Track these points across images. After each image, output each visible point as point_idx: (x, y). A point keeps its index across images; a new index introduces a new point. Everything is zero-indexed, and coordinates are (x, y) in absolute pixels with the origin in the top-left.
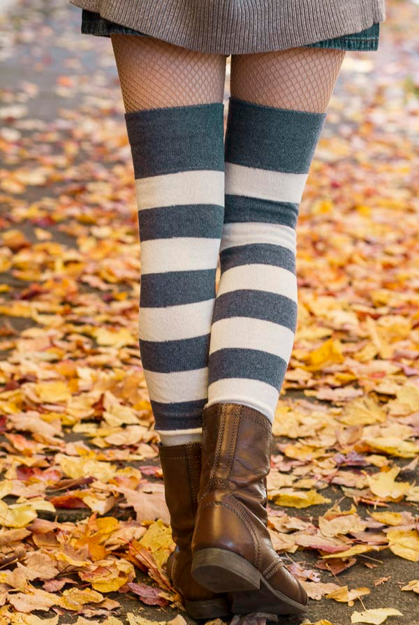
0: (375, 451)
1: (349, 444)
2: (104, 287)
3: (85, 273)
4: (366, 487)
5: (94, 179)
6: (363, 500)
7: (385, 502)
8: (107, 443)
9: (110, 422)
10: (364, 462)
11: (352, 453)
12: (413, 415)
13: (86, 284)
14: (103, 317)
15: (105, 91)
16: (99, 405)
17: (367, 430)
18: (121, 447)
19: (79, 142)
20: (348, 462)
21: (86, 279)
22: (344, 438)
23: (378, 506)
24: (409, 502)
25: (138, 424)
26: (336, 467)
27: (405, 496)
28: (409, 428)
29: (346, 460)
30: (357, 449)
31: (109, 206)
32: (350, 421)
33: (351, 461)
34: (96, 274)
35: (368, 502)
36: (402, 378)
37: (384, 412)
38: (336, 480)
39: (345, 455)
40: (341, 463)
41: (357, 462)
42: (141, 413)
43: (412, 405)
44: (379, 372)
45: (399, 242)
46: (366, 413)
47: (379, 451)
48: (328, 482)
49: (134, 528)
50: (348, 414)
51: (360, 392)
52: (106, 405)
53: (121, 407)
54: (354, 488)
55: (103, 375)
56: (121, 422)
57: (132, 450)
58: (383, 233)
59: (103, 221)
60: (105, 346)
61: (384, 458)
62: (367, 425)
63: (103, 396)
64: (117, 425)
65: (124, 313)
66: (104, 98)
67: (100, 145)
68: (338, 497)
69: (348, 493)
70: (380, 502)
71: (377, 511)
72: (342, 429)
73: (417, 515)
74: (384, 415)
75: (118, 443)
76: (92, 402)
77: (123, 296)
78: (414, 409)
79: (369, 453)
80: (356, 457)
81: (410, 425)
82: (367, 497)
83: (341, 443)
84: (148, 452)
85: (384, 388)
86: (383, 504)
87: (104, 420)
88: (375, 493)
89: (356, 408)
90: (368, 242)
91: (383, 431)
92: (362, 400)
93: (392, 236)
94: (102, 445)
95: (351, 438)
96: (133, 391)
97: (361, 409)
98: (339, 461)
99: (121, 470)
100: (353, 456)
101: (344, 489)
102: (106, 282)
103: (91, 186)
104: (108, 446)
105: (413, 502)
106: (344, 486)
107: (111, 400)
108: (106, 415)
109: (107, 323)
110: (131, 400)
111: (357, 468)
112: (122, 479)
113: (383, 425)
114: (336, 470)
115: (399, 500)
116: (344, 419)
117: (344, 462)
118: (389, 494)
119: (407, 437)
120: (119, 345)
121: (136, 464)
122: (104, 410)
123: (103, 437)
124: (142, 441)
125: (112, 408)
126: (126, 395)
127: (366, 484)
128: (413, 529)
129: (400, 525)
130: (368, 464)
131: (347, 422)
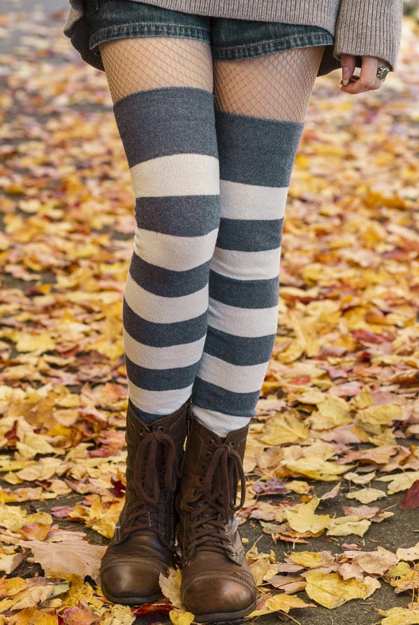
0: (295, 476)
1: (270, 468)
2: (27, 277)
3: (8, 262)
4: (285, 521)
5: (27, 138)
6: (282, 538)
7: (304, 538)
8: (20, 480)
9: (24, 453)
10: (284, 490)
11: (273, 480)
12: (335, 429)
13: (9, 274)
14: (25, 316)
15: (43, 30)
16: (12, 434)
17: (287, 450)
18: (34, 484)
19: (14, 91)
20: (267, 491)
21: (9, 268)
22: (264, 461)
23: (296, 544)
24: (330, 536)
25: (52, 455)
26: (255, 498)
27: (326, 530)
28: (331, 446)
29: (265, 489)
30: (277, 474)
31: (40, 171)
32: (270, 441)
33: (270, 490)
34: (20, 263)
35: (287, 539)
36: (327, 382)
37: (306, 426)
38: (254, 514)
39: (265, 481)
40: (261, 493)
41: (277, 490)
42: (55, 440)
43: (335, 418)
44: (303, 376)
45: (336, 199)
46: (288, 431)
47: (299, 476)
48: (247, 516)
49: (41, 587)
50: (268, 432)
51: (282, 403)
52: (20, 434)
53: (36, 435)
54: (273, 521)
55: (19, 394)
56: (34, 453)
57: (45, 486)
58: (320, 189)
59: (31, 192)
60: (25, 353)
61: (305, 484)
62: (288, 445)
63: (16, 423)
64: (30, 456)
65: (47, 310)
66: (42, 37)
67: (34, 95)
68: (257, 534)
69: (267, 528)
70: (300, 538)
71: (296, 550)
72: (262, 451)
73: (336, 555)
74: (306, 431)
75: (31, 479)
76: (5, 430)
77: (46, 289)
78: (337, 423)
79: (290, 479)
80: (276, 485)
81: (334, 442)
82: (286, 533)
83: (261, 467)
84: (62, 488)
85: (306, 398)
86: (302, 541)
87: (17, 450)
88: (294, 528)
89: (276, 426)
90: (303, 201)
91: (305, 450)
92: (283, 416)
93: (328, 192)
94: (14, 482)
95: (271, 462)
96: (48, 415)
97: (282, 427)
98: (258, 489)
99: (31, 516)
100: (273, 483)
101: (263, 524)
102: (30, 271)
103: (23, 148)
104: (20, 482)
105: (334, 536)
106: (262, 520)
107: (25, 428)
108: (19, 445)
109: (29, 322)
110: (46, 425)
111: (276, 498)
112: (31, 527)
113: (305, 443)
114: (255, 501)
115: (319, 535)
116: (265, 438)
117: (263, 492)
118: (308, 529)
119: (329, 456)
120: (39, 352)
121: (48, 505)
122: (18, 439)
123: (15, 471)
124: (55, 475)
125: (25, 436)
126: (41, 420)
127: (285, 517)
128: (333, 572)
129: (319, 567)
130: (289, 492)
131: (268, 442)
